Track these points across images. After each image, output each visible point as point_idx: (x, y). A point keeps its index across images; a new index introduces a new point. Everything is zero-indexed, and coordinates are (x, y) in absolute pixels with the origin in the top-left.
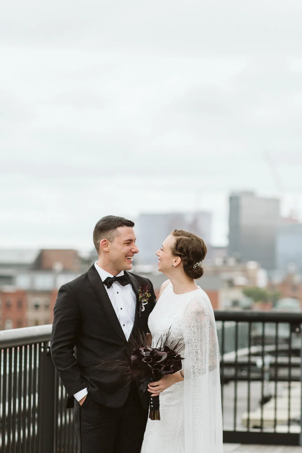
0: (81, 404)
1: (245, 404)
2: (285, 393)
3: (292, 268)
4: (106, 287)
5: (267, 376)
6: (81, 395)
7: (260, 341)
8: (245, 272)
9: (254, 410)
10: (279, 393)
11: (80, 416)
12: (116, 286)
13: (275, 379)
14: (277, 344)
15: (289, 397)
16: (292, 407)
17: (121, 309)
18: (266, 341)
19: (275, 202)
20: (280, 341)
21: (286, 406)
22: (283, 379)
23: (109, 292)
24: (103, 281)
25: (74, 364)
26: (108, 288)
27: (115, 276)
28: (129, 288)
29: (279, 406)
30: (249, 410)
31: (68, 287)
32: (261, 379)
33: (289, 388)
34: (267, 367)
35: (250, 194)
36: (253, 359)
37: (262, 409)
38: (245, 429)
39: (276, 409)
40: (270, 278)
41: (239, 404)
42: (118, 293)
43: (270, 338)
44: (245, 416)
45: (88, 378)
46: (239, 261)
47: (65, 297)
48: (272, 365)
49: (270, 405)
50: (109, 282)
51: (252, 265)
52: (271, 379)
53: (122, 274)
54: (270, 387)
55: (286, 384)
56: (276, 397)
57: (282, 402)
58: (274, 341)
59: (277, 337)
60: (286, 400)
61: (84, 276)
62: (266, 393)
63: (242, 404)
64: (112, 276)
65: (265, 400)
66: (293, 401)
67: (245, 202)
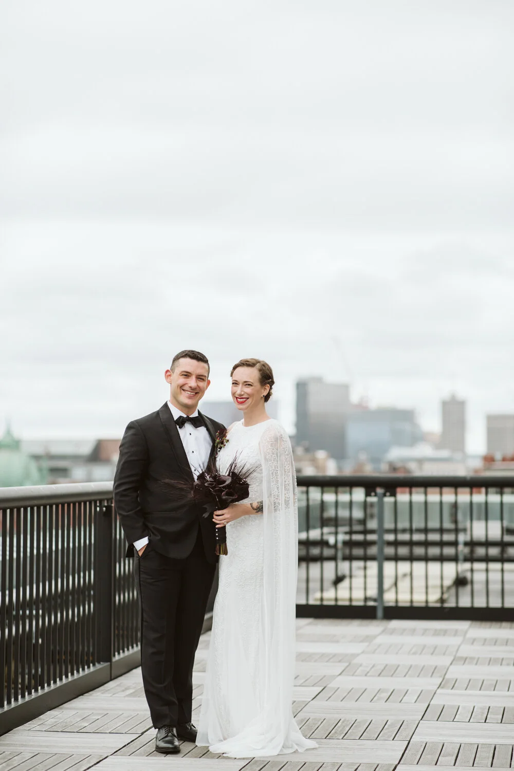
0: (140, 554)
1: (318, 585)
2: (362, 573)
3: (363, 457)
4: (178, 427)
5: (340, 555)
6: (141, 544)
7: (333, 523)
8: (314, 461)
9: (327, 590)
10: (354, 573)
11: (139, 568)
12: (188, 427)
13: (350, 558)
14: (351, 525)
15: (365, 577)
16: (368, 586)
17: (193, 452)
18: (339, 523)
19: (344, 389)
20: (354, 522)
21: (362, 586)
22: (358, 558)
23: (181, 432)
24: (175, 420)
25: (138, 509)
26: (180, 428)
27: (188, 416)
28: (202, 430)
29: (354, 585)
30: (322, 590)
31: (137, 424)
32: (334, 558)
33: (365, 568)
34: (340, 545)
35: (319, 380)
36: (325, 537)
37: (336, 589)
38: (318, 603)
39: (351, 589)
40: (340, 468)
41: (311, 585)
42: (190, 434)
43: (343, 519)
44: (318, 595)
45: (150, 525)
46: (307, 450)
47: (134, 435)
48: (345, 543)
49: (345, 584)
50: (181, 422)
51: (321, 455)
52: (345, 558)
53: (195, 414)
54: (344, 567)
55: (361, 564)
56: (351, 577)
57: (358, 582)
58: (348, 522)
59: (351, 519)
60: (362, 580)
61: (155, 414)
62: (340, 574)
63: (315, 585)
64: (185, 416)
65: (338, 580)
66: (368, 580)
67: (312, 389)
